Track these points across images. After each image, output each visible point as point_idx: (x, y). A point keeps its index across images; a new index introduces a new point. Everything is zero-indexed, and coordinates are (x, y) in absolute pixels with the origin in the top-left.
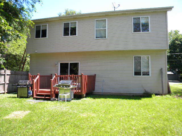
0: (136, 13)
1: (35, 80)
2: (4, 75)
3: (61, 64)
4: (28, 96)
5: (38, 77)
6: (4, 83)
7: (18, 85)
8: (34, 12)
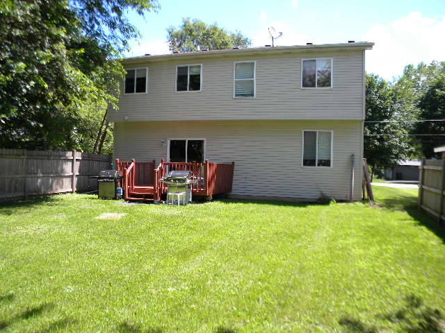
0: (307, 52)
1: (128, 171)
2: (72, 160)
3: (172, 142)
4: (116, 195)
5: (133, 164)
6: (71, 174)
7: (100, 178)
8: (126, 51)
